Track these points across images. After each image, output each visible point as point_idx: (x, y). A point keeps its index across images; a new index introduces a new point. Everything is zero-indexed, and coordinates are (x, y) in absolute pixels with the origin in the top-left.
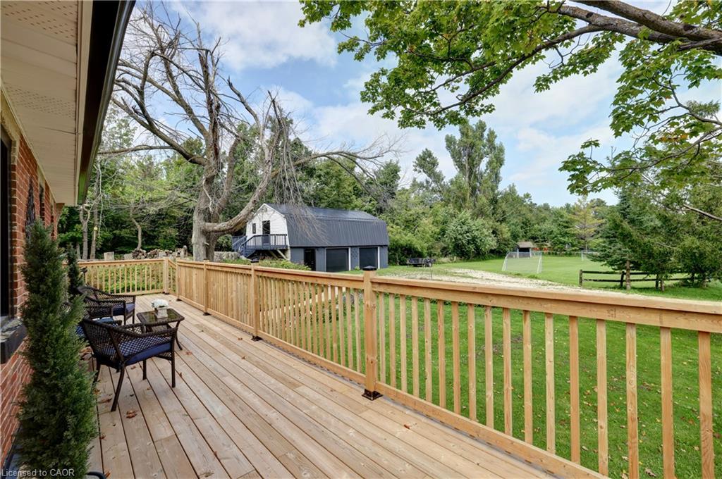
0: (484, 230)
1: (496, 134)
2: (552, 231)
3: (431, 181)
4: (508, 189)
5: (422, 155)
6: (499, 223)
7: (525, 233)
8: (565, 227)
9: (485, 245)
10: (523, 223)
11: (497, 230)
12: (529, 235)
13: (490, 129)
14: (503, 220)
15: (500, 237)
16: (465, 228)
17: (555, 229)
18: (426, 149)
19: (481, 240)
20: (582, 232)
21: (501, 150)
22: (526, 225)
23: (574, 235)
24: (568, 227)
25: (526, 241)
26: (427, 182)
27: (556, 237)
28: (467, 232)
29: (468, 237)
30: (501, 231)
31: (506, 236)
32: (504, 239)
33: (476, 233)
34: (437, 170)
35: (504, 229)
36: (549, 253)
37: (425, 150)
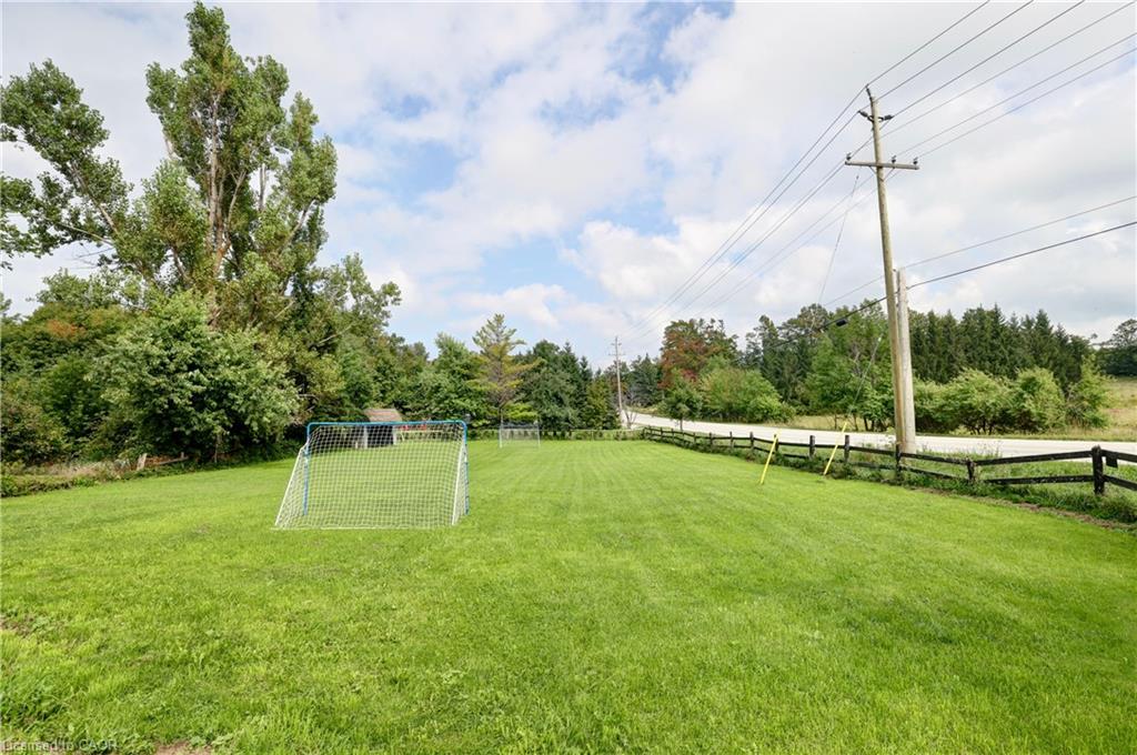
0: (261, 364)
1: (314, 112)
2: (438, 387)
3: (66, 185)
4: (342, 267)
5: (25, 79)
6: (314, 354)
7: (383, 392)
8: (463, 376)
9: (263, 412)
10: (379, 370)
11: (309, 371)
12: (391, 396)
13: (299, 96)
14: (329, 348)
15: (316, 390)
16: (187, 350)
17: (444, 379)
18: (49, 66)
19: (247, 398)
20: (495, 386)
21: (329, 160)
22: (384, 374)
23: (480, 393)
24: (469, 377)
25: (385, 407)
26: (51, 186)
27: (447, 398)
28: (192, 367)
29: (198, 382)
30: (321, 374)
31: (332, 390)
32: (327, 397)
33: (228, 373)
34: (100, 154)
35: (327, 371)
36: (434, 436)
37: (41, 68)
